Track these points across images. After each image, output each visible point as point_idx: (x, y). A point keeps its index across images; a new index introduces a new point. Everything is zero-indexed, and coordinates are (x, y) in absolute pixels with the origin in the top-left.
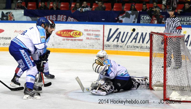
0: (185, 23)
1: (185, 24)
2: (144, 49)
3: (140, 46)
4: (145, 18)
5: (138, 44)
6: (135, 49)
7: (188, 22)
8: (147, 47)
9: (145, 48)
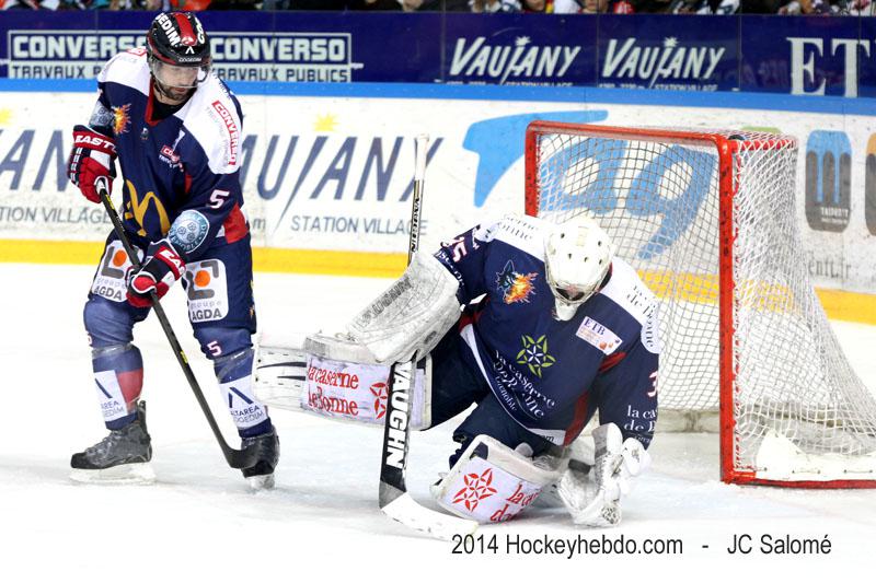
0: (282, 69)
1: (281, 76)
2: (68, 224)
3: (44, 210)
4: (38, 47)
5: (35, 193)
6: (15, 228)
7: (301, 67)
8: (89, 213)
9: (75, 217)
